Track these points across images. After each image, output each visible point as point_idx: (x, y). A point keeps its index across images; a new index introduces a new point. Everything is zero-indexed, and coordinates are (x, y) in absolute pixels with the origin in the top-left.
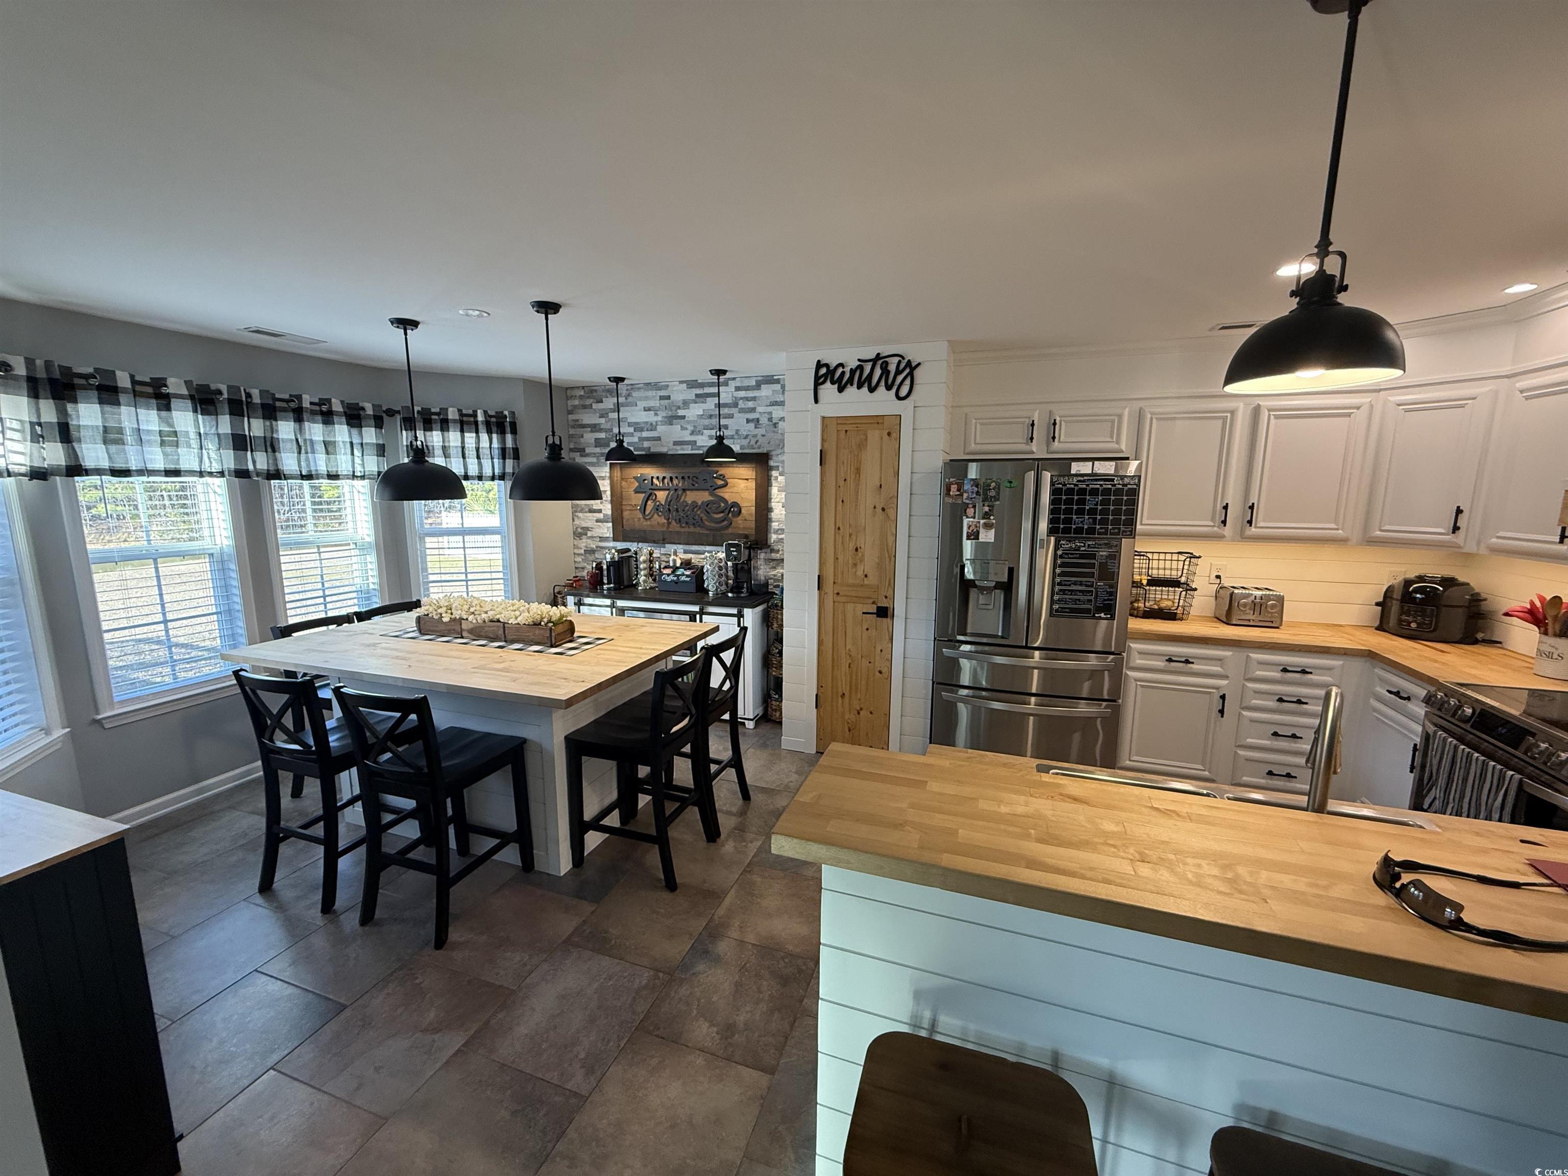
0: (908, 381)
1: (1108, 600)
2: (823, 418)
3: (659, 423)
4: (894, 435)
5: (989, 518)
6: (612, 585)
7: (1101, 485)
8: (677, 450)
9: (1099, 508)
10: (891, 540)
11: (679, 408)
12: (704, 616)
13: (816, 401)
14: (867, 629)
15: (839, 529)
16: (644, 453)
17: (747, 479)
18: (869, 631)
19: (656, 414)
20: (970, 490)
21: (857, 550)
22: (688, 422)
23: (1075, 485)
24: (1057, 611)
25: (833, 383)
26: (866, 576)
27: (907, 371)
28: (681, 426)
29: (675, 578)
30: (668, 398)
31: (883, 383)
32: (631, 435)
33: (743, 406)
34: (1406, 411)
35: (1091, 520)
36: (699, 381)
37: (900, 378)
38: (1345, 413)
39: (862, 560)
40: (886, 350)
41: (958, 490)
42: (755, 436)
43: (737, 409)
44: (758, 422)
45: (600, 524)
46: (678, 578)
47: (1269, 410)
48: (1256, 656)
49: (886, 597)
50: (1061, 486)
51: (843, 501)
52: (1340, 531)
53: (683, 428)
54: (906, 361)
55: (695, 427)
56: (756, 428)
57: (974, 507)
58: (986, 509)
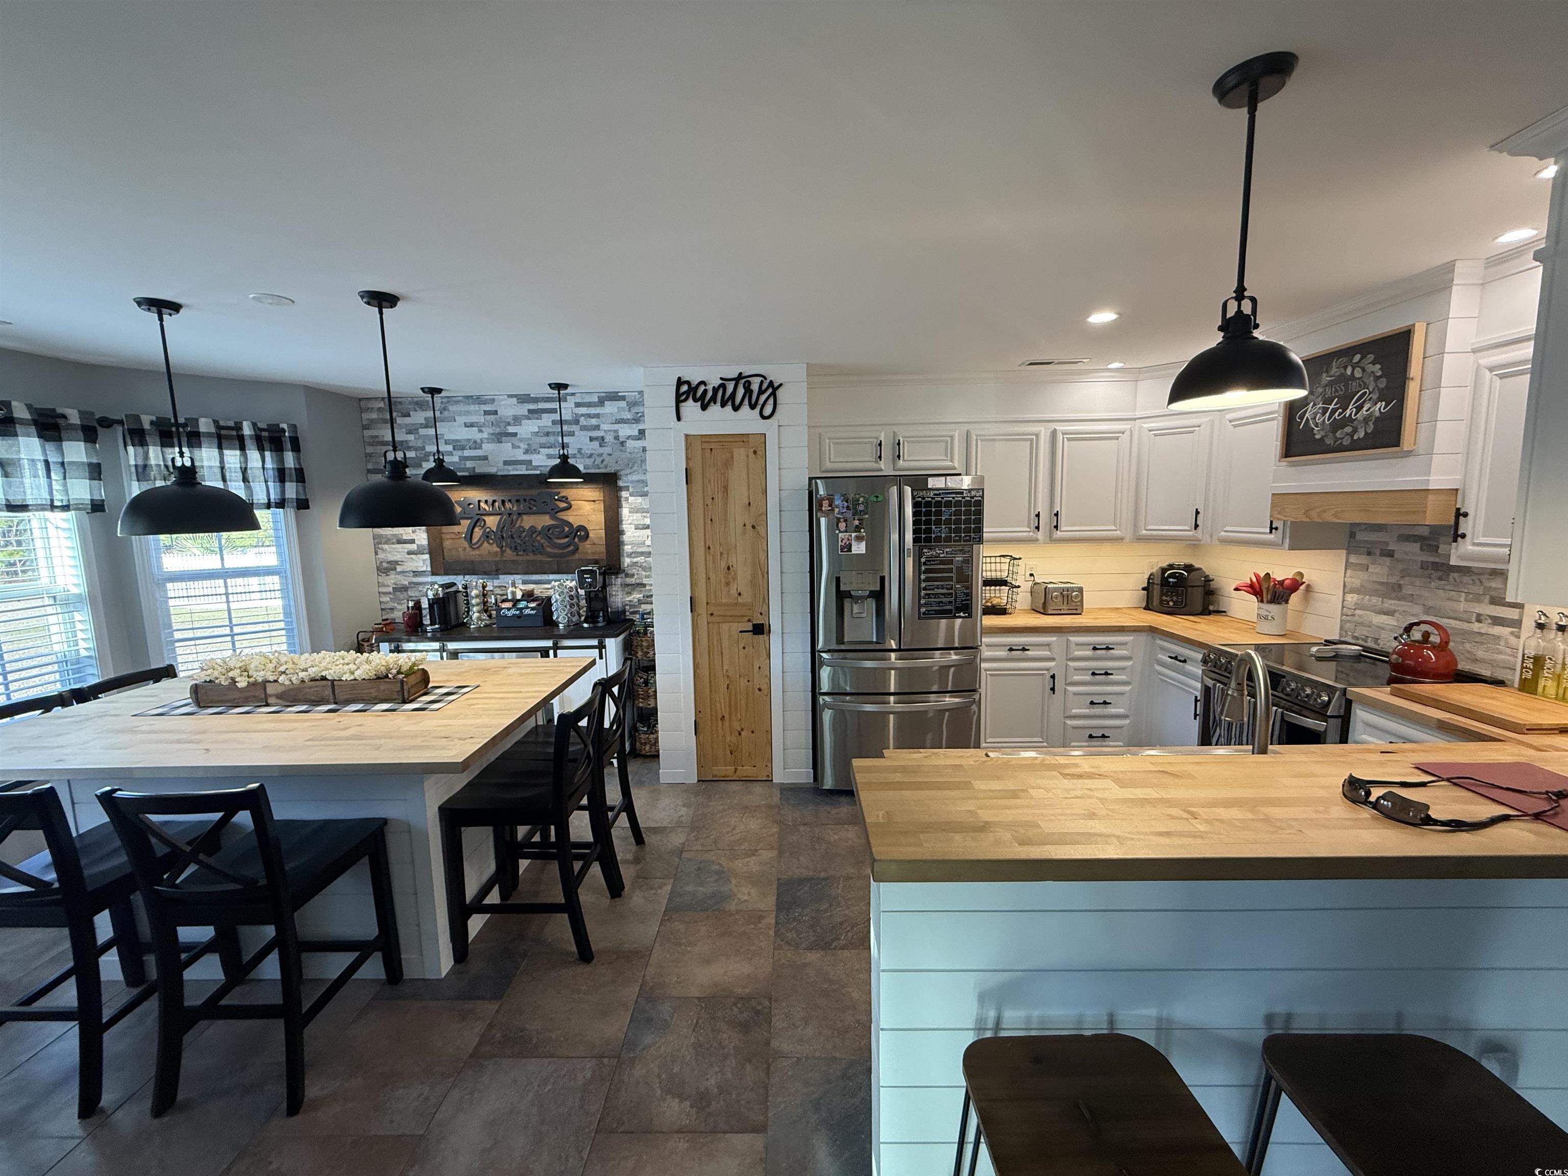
0: (771, 401)
1: (966, 600)
2: (687, 436)
3: (484, 441)
4: (759, 453)
5: (860, 531)
6: (437, 626)
7: (953, 498)
8: (509, 471)
9: (953, 518)
10: (762, 556)
11: (509, 424)
12: (559, 651)
13: (679, 419)
14: (744, 648)
15: (709, 548)
16: (467, 474)
17: (594, 501)
18: (746, 649)
19: (480, 431)
20: (841, 505)
21: (729, 568)
22: (521, 440)
23: (933, 498)
24: (924, 614)
25: (695, 400)
26: (740, 594)
27: (770, 390)
28: (512, 444)
29: (518, 612)
30: (496, 413)
31: (746, 402)
32: (450, 454)
33: (585, 423)
34: (1156, 435)
35: (947, 529)
36: (532, 396)
37: (763, 398)
38: (1113, 436)
39: (734, 579)
40: (748, 370)
41: (830, 505)
42: (601, 455)
43: (578, 426)
44: (603, 440)
45: (413, 556)
46: (521, 612)
47: (1063, 434)
48: (1074, 639)
49: (761, 614)
50: (920, 499)
51: (711, 520)
52: (1118, 532)
53: (514, 447)
54: (768, 381)
55: (528, 445)
56: (601, 446)
57: (845, 521)
58: (857, 522)
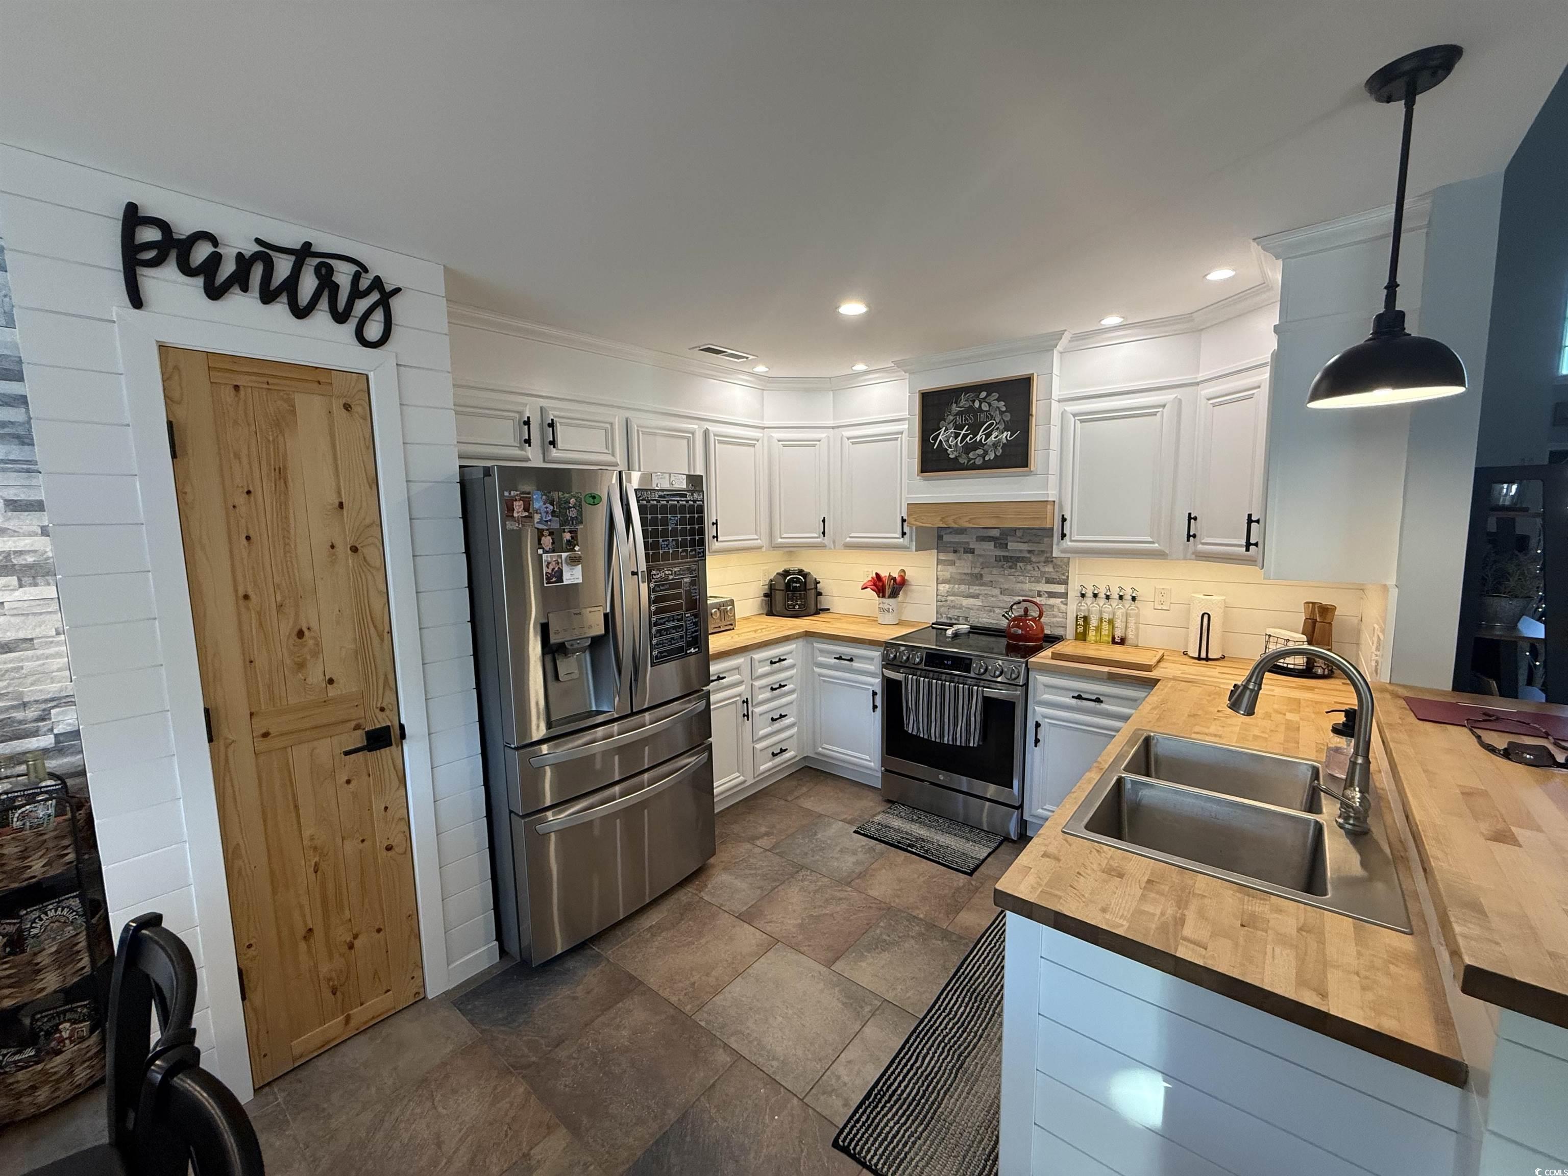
0: (379, 316)
1: (696, 631)
2: (162, 345)
4: (357, 409)
7: (678, 501)
9: (679, 527)
10: (377, 605)
13: (135, 301)
14: (348, 782)
15: (246, 597)
18: (353, 785)
20: (543, 509)
21: (301, 634)
23: (658, 501)
24: (657, 658)
25: (187, 270)
26: (331, 681)
27: (375, 296)
31: (324, 304)
34: (784, 446)
35: (674, 543)
37: (362, 306)
38: (750, 443)
39: (317, 652)
40: (325, 242)
41: (526, 509)
47: (715, 435)
48: (758, 656)
49: (382, 709)
50: (645, 502)
51: (248, 538)
52: (759, 541)
54: (371, 276)
57: (551, 534)
58: (567, 536)
